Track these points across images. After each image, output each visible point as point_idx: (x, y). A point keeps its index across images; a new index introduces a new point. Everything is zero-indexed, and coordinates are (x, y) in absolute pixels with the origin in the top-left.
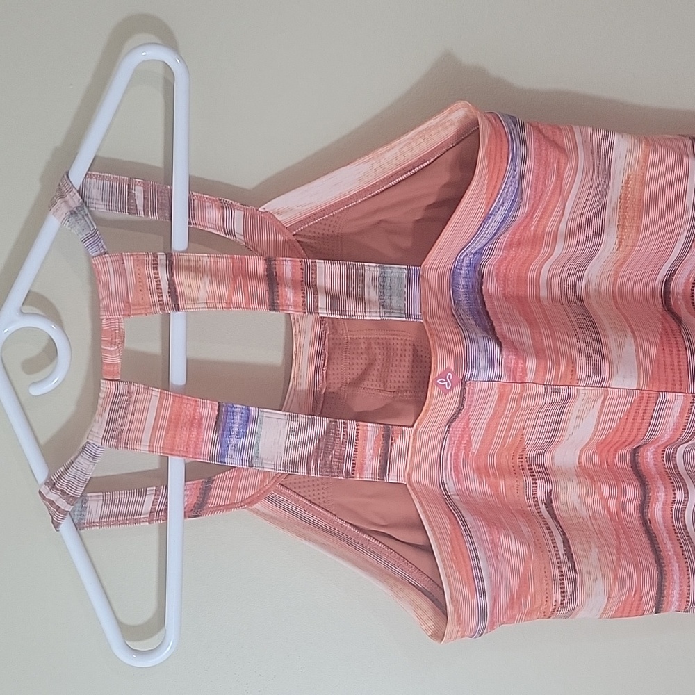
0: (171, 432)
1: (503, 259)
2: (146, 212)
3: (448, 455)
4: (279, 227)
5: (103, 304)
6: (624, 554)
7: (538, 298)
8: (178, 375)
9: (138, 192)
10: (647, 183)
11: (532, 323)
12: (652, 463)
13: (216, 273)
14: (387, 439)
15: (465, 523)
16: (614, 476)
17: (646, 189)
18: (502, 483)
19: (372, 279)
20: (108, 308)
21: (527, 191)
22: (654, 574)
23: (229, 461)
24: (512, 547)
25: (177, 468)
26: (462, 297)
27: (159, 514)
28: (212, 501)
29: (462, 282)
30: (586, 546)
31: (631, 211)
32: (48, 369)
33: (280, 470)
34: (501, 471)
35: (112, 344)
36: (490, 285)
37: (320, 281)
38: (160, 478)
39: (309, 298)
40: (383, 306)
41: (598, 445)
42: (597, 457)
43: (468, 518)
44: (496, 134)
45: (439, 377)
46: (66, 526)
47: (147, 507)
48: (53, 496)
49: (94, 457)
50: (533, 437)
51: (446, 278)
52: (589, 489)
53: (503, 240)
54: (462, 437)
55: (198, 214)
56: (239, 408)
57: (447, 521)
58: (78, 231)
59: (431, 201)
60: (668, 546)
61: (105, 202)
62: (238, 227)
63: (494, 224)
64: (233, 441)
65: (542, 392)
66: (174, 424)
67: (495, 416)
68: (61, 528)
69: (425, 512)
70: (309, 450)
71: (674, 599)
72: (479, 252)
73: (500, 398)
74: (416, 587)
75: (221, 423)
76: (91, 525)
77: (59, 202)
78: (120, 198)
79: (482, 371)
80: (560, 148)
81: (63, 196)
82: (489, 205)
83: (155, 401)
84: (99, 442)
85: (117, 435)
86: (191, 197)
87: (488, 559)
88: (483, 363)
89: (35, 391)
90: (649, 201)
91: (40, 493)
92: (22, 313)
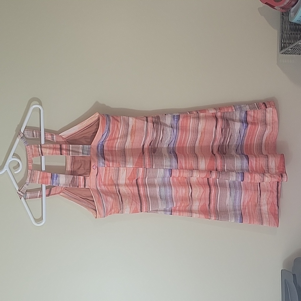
0: (42, 180)
1: (108, 143)
2: (36, 137)
3: (98, 182)
4: (63, 138)
5: (28, 155)
6: (134, 200)
7: (115, 150)
8: (43, 168)
9: (35, 133)
10: (136, 126)
11: (112, 155)
12: (140, 183)
13: (50, 148)
14: (85, 179)
15: (101, 195)
16: (132, 185)
17: (136, 128)
18: (109, 187)
19: (81, 148)
20: (29, 156)
21: (111, 130)
22: (140, 204)
23: (54, 185)
24: (110, 199)
25: (44, 187)
26: (99, 151)
27: (41, 196)
28: (51, 193)
29: (100, 148)
30: (126, 199)
31: (133, 132)
32: (18, 169)
33: (64, 186)
34: (109, 185)
35: (30, 163)
36: (105, 148)
37: (71, 149)
38: (41, 189)
39: (68, 152)
40: (83, 153)
41: (128, 179)
42: (129, 182)
43: (101, 194)
44: (103, 119)
45: (93, 166)
46: (23, 199)
47: (39, 195)
48: (20, 193)
49: (27, 185)
50: (114, 178)
51: (96, 148)
52: (127, 188)
53: (107, 139)
54: (100, 178)
55: (46, 136)
56: (55, 174)
57: (97, 195)
58: (23, 141)
59: (93, 132)
60: (143, 199)
61: (28, 135)
62: (55, 139)
63: (104, 136)
64: (55, 181)
65: (114, 169)
66: (43, 178)
67: (106, 174)
68: (22, 199)
69: (93, 193)
70: (70, 182)
71: (144, 209)
72: (103, 142)
73: (106, 170)
74: (93, 209)
75: (52, 177)
76: (27, 199)
77: (19, 136)
78: (31, 134)
79: (101, 165)
80: (118, 121)
81: (20, 135)
82: (103, 133)
83: (39, 173)
84: (28, 182)
85: (32, 180)
86: (45, 133)
87: (105, 202)
88: (101, 163)
89: (16, 173)
90: (137, 130)
91: (17, 192)
92: (12, 157)
